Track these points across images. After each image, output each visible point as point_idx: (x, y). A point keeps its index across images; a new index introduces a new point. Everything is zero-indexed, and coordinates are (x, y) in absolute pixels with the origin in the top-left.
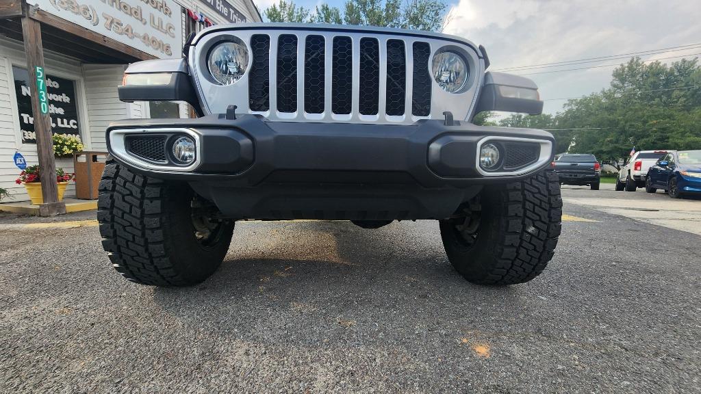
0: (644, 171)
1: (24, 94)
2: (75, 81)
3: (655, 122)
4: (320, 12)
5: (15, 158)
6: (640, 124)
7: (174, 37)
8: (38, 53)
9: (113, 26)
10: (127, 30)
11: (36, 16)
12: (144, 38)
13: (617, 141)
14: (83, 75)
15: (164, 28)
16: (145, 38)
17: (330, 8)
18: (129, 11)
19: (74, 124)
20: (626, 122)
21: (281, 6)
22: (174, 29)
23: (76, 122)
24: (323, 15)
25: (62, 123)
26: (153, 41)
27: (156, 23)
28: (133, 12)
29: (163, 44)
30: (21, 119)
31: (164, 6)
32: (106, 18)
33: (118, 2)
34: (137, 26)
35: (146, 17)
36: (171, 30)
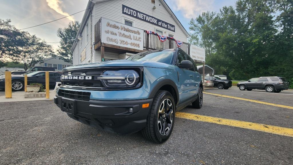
4: (222, 10)
8: (103, 55)
9: (122, 42)
10: (126, 43)
16: (131, 44)
17: (228, 7)
18: (127, 37)
21: (203, 15)
24: (223, 12)
26: (134, 44)
27: (135, 38)
28: (128, 37)
29: (137, 45)
31: (138, 32)
33: (124, 35)
34: (129, 41)
35: (132, 37)
36: (140, 39)
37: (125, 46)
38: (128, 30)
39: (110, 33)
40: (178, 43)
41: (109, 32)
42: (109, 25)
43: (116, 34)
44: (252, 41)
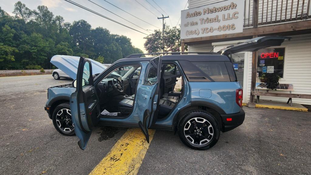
7: (237, 18)
9: (205, 31)
10: (210, 30)
12: (219, 29)
15: (231, 16)
18: (212, 21)
26: (224, 27)
27: (226, 17)
28: (214, 20)
29: (230, 26)
31: (232, 5)
32: (202, 30)
33: (207, 20)
34: (215, 25)
35: (220, 18)
36: (236, 15)
37: (210, 34)
38: (214, 9)
39: (189, 25)
41: (189, 23)
42: (189, 16)
43: (197, 24)
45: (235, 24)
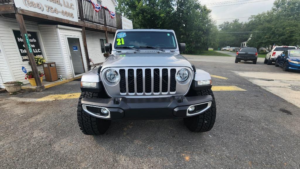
0: (276, 56)
1: (19, 41)
2: (37, 32)
3: (288, 28)
5: (22, 69)
6: (281, 29)
7: (74, 9)
8: (24, 28)
9: (49, 10)
10: (55, 11)
11: (21, 12)
13: (270, 37)
14: (39, 29)
15: (69, 6)
16: (63, 12)
19: (39, 51)
20: (275, 29)
22: (73, 6)
23: (40, 50)
25: (35, 51)
26: (66, 13)
27: (66, 4)
28: (56, 1)
29: (70, 14)
30: (20, 51)
32: (47, 7)
35: (62, 2)
37: (55, 15)
40: (112, 15)
44: (160, 15)
45: (73, 14)
